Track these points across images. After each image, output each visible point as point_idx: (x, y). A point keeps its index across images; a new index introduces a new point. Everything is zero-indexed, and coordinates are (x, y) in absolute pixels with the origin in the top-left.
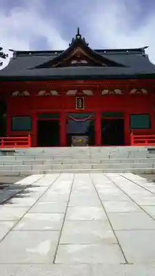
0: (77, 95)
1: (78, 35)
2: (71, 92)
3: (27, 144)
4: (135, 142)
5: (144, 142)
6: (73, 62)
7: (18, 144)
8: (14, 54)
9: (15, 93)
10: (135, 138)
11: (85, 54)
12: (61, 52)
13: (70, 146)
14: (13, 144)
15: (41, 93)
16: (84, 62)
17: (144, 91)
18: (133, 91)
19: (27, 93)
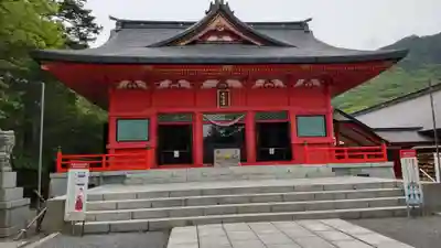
0: (218, 87)
2: (210, 84)
3: (144, 163)
4: (310, 157)
6: (213, 38)
8: (117, 24)
9: (124, 84)
12: (192, 23)
15: (165, 84)
16: (227, 38)
17: (316, 82)
18: (300, 82)
19: (141, 84)
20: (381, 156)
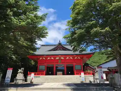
0: (59, 59)
1: (60, 42)
2: (57, 58)
3: (43, 74)
4: (76, 74)
5: (79, 74)
6: (58, 49)
8: (41, 46)
9: (41, 59)
11: (62, 47)
13: (57, 75)
14: (40, 74)
15: (49, 58)
16: (61, 49)
17: (79, 58)
18: (76, 58)
19: (44, 58)
20: (91, 74)
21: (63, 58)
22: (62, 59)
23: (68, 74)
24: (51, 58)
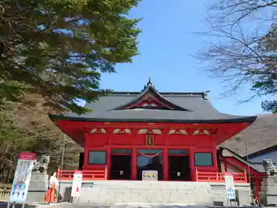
0: (147, 134)
1: (149, 83)
2: (142, 131)
3: (103, 177)
4: (199, 178)
5: (207, 178)
6: (145, 105)
7: (95, 177)
9: (94, 131)
10: (199, 175)
11: (155, 99)
14: (91, 177)
15: (117, 131)
16: (153, 105)
17: (206, 132)
18: (196, 132)
19: (103, 131)
20: (243, 179)
21: (158, 132)
22: (155, 135)
23: (173, 178)
24: (122, 129)
